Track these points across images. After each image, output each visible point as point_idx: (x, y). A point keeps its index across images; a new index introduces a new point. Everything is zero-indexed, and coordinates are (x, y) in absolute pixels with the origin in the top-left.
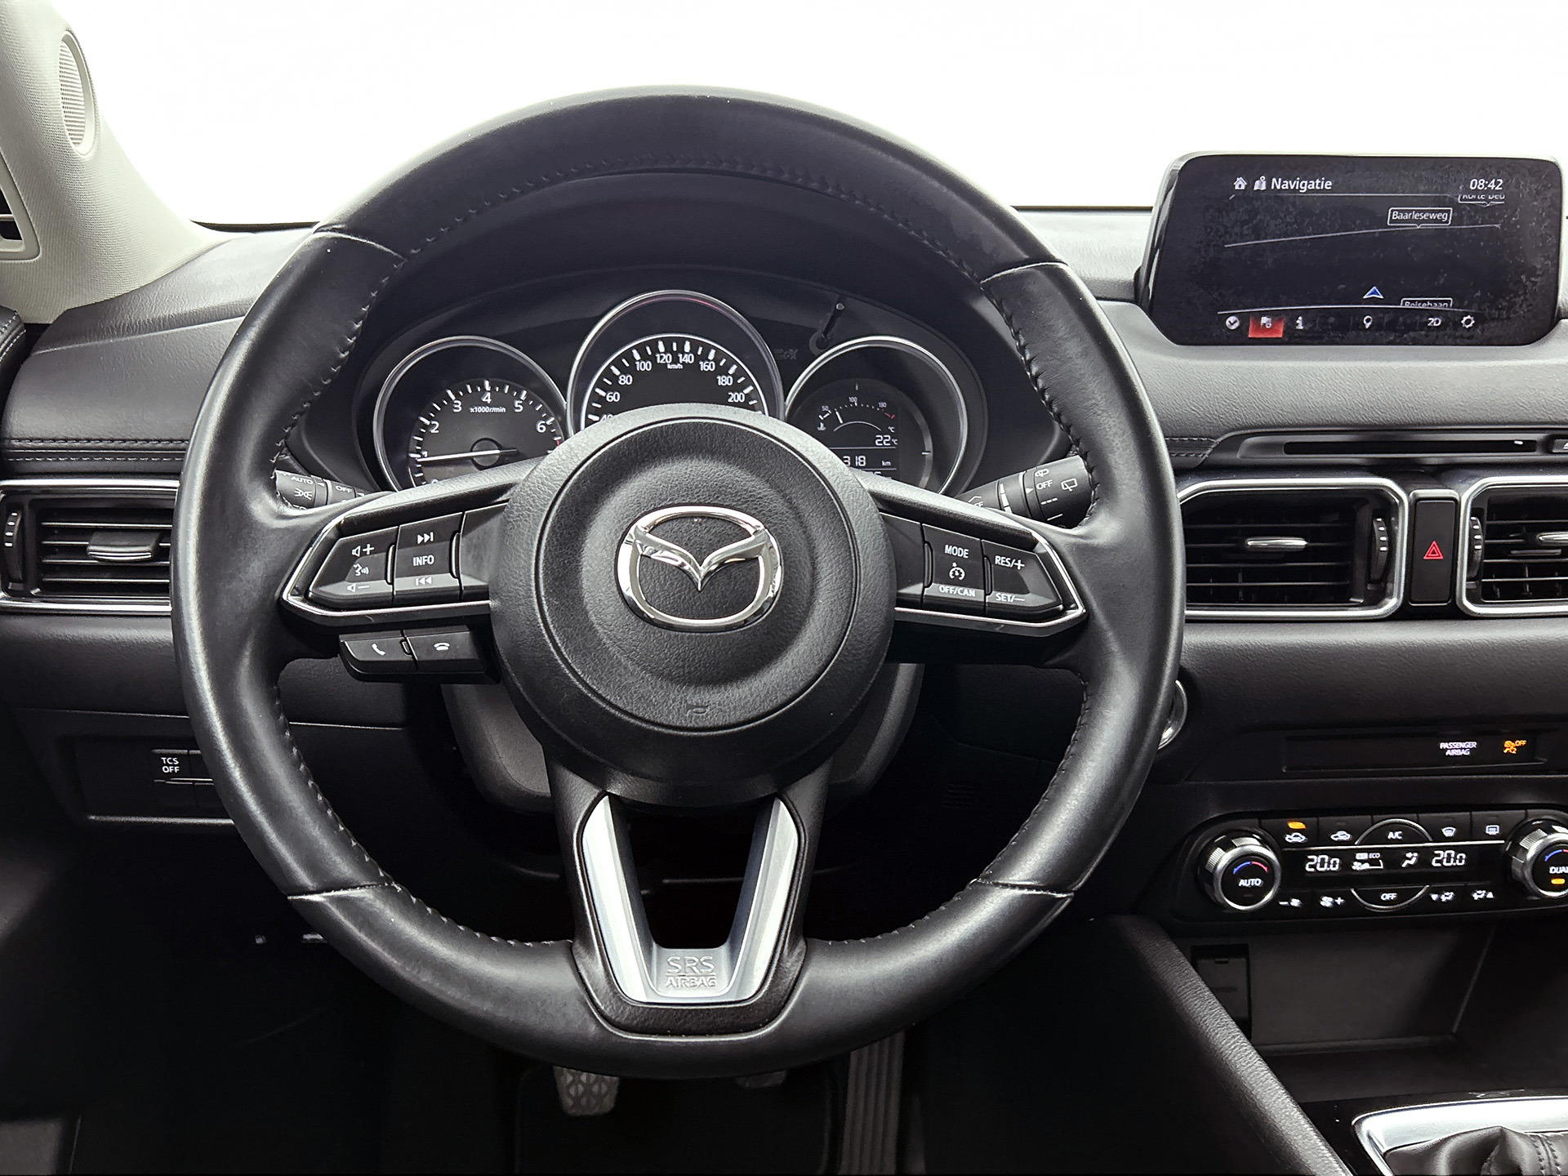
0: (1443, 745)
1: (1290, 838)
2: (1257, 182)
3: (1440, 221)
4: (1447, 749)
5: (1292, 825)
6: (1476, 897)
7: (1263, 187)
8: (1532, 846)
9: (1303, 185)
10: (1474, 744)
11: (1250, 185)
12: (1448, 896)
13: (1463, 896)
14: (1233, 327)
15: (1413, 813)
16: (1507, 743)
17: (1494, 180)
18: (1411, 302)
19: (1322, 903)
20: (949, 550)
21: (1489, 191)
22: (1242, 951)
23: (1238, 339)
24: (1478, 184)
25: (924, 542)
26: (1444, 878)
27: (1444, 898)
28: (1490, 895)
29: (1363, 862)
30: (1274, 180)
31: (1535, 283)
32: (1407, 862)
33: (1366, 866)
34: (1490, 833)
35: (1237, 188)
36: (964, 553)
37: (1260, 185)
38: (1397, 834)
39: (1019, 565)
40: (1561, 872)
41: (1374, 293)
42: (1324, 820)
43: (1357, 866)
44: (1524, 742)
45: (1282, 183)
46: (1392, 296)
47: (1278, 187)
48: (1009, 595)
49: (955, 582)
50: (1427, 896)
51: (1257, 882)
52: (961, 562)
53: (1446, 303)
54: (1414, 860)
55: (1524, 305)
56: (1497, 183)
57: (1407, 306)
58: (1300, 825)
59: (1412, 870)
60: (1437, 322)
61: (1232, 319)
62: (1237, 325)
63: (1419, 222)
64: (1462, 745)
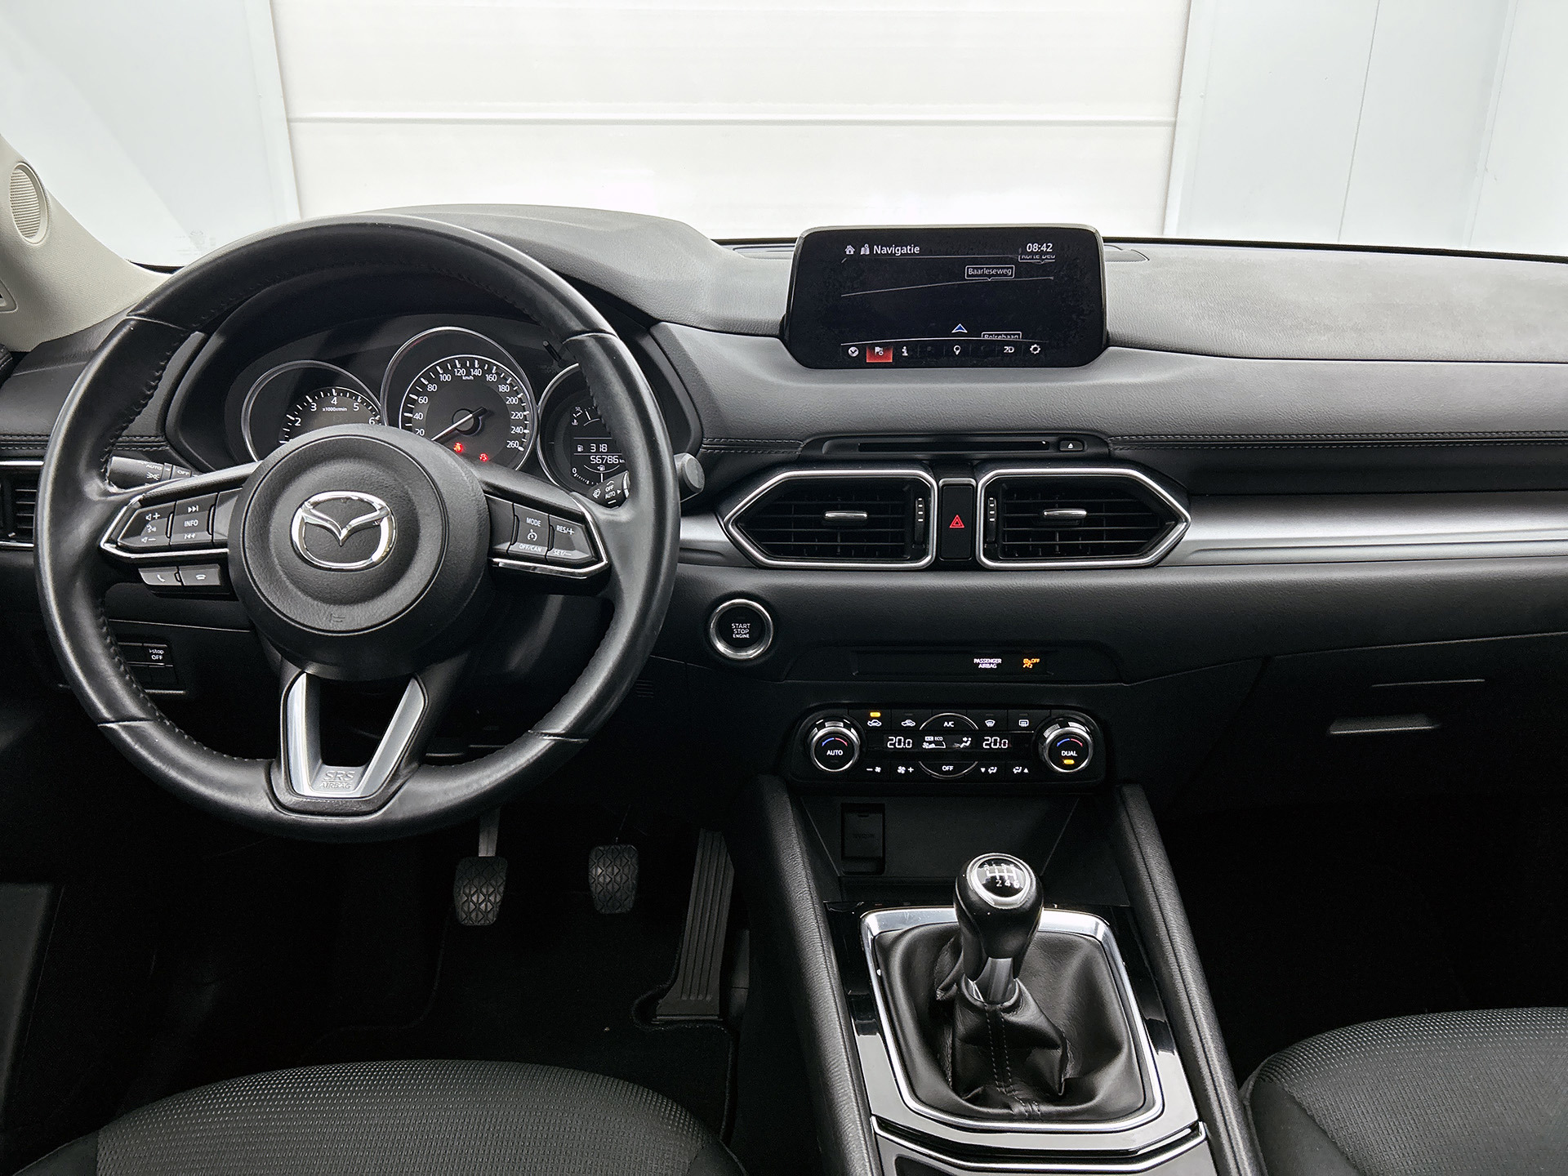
0: (976, 661)
1: (871, 724)
2: (863, 249)
3: (1006, 275)
4: (979, 664)
5: (872, 714)
6: (1015, 772)
7: (868, 253)
8: (1051, 734)
9: (898, 250)
10: (1000, 661)
11: (857, 251)
12: (993, 770)
13: (1005, 770)
14: (854, 355)
15: (963, 709)
16: (1025, 660)
17: (1045, 245)
18: (990, 335)
19: (899, 771)
20: (529, 521)
21: (1042, 253)
22: (880, 809)
23: (859, 363)
24: (1033, 247)
25: (515, 515)
26: (992, 756)
27: (990, 772)
28: (1026, 771)
29: (930, 743)
30: (875, 247)
31: (1083, 320)
32: (964, 744)
33: (933, 746)
34: (1022, 725)
35: (848, 253)
36: (538, 523)
37: (865, 251)
38: (950, 723)
39: (571, 531)
40: (1069, 755)
41: (960, 328)
42: (896, 712)
43: (925, 746)
44: (1038, 660)
45: (882, 249)
46: (974, 330)
47: (879, 252)
48: (562, 551)
49: (531, 542)
50: (978, 769)
51: (840, 752)
52: (535, 529)
53: (1017, 336)
54: (969, 742)
55: (1077, 337)
56: (1048, 247)
57: (986, 338)
58: (878, 714)
59: (966, 750)
60: (1011, 350)
61: (853, 349)
62: (857, 353)
63: (990, 276)
64: (992, 661)
